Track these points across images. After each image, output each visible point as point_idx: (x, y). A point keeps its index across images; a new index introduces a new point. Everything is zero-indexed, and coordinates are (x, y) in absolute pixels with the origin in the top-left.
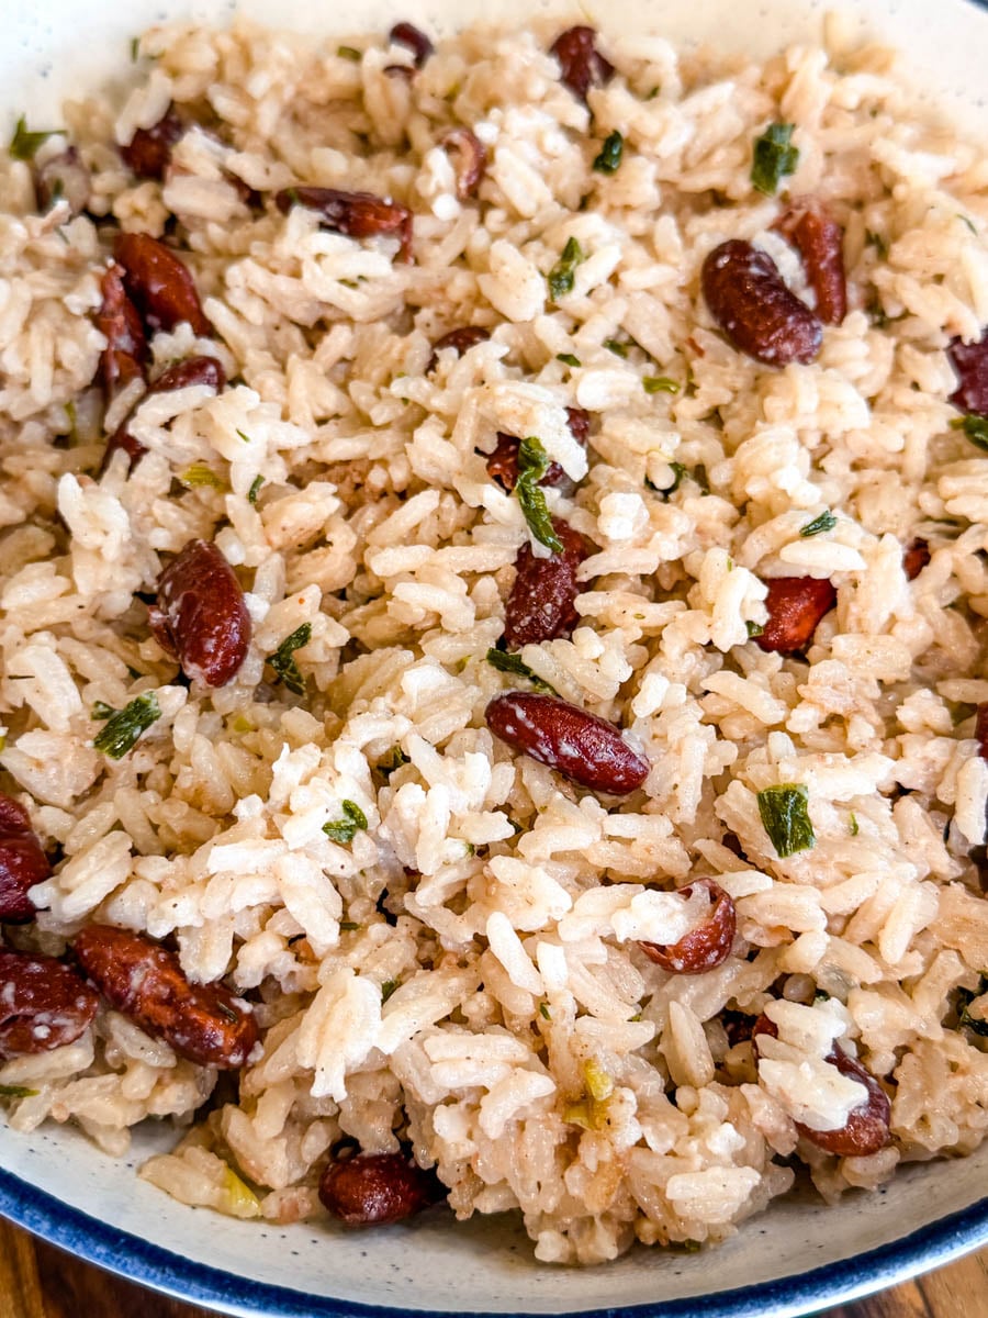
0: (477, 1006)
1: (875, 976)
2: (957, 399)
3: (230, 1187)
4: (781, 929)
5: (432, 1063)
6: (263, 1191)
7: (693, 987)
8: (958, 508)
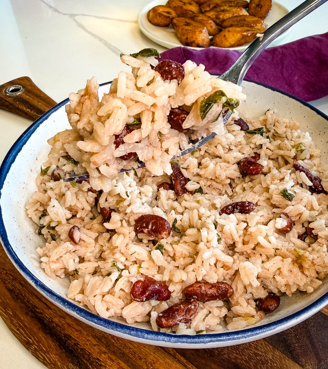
0: (264, 258)
1: (317, 213)
2: (241, 130)
3: (248, 319)
4: (298, 215)
5: (268, 270)
6: (253, 316)
7: (291, 234)
8: (258, 143)
